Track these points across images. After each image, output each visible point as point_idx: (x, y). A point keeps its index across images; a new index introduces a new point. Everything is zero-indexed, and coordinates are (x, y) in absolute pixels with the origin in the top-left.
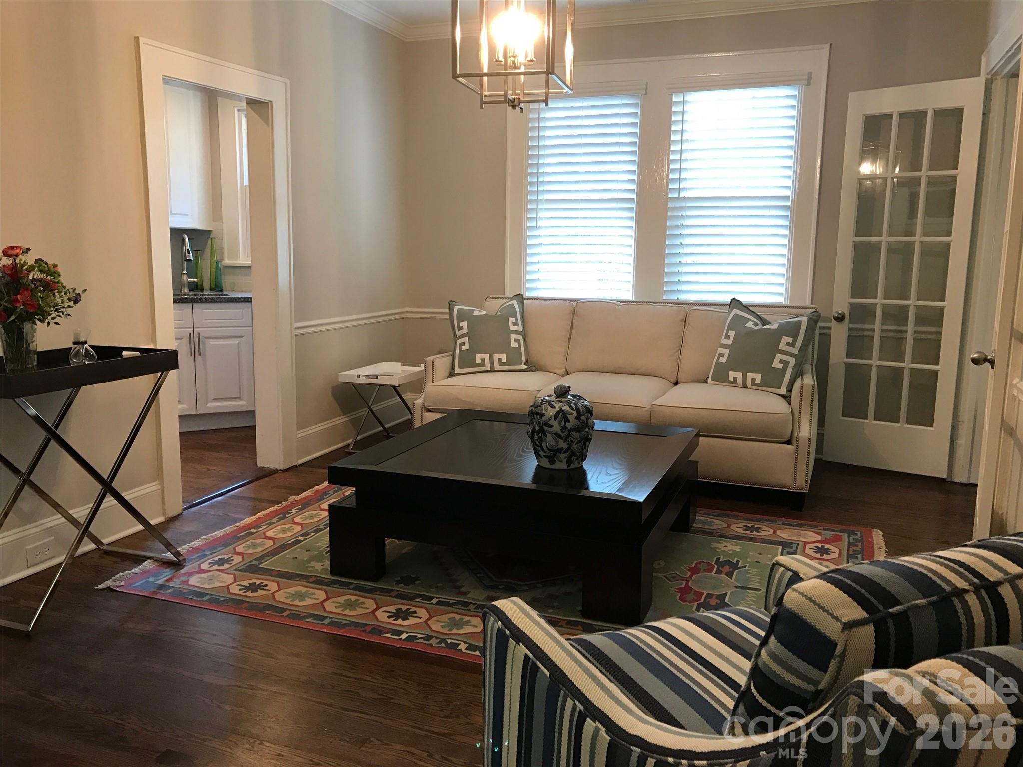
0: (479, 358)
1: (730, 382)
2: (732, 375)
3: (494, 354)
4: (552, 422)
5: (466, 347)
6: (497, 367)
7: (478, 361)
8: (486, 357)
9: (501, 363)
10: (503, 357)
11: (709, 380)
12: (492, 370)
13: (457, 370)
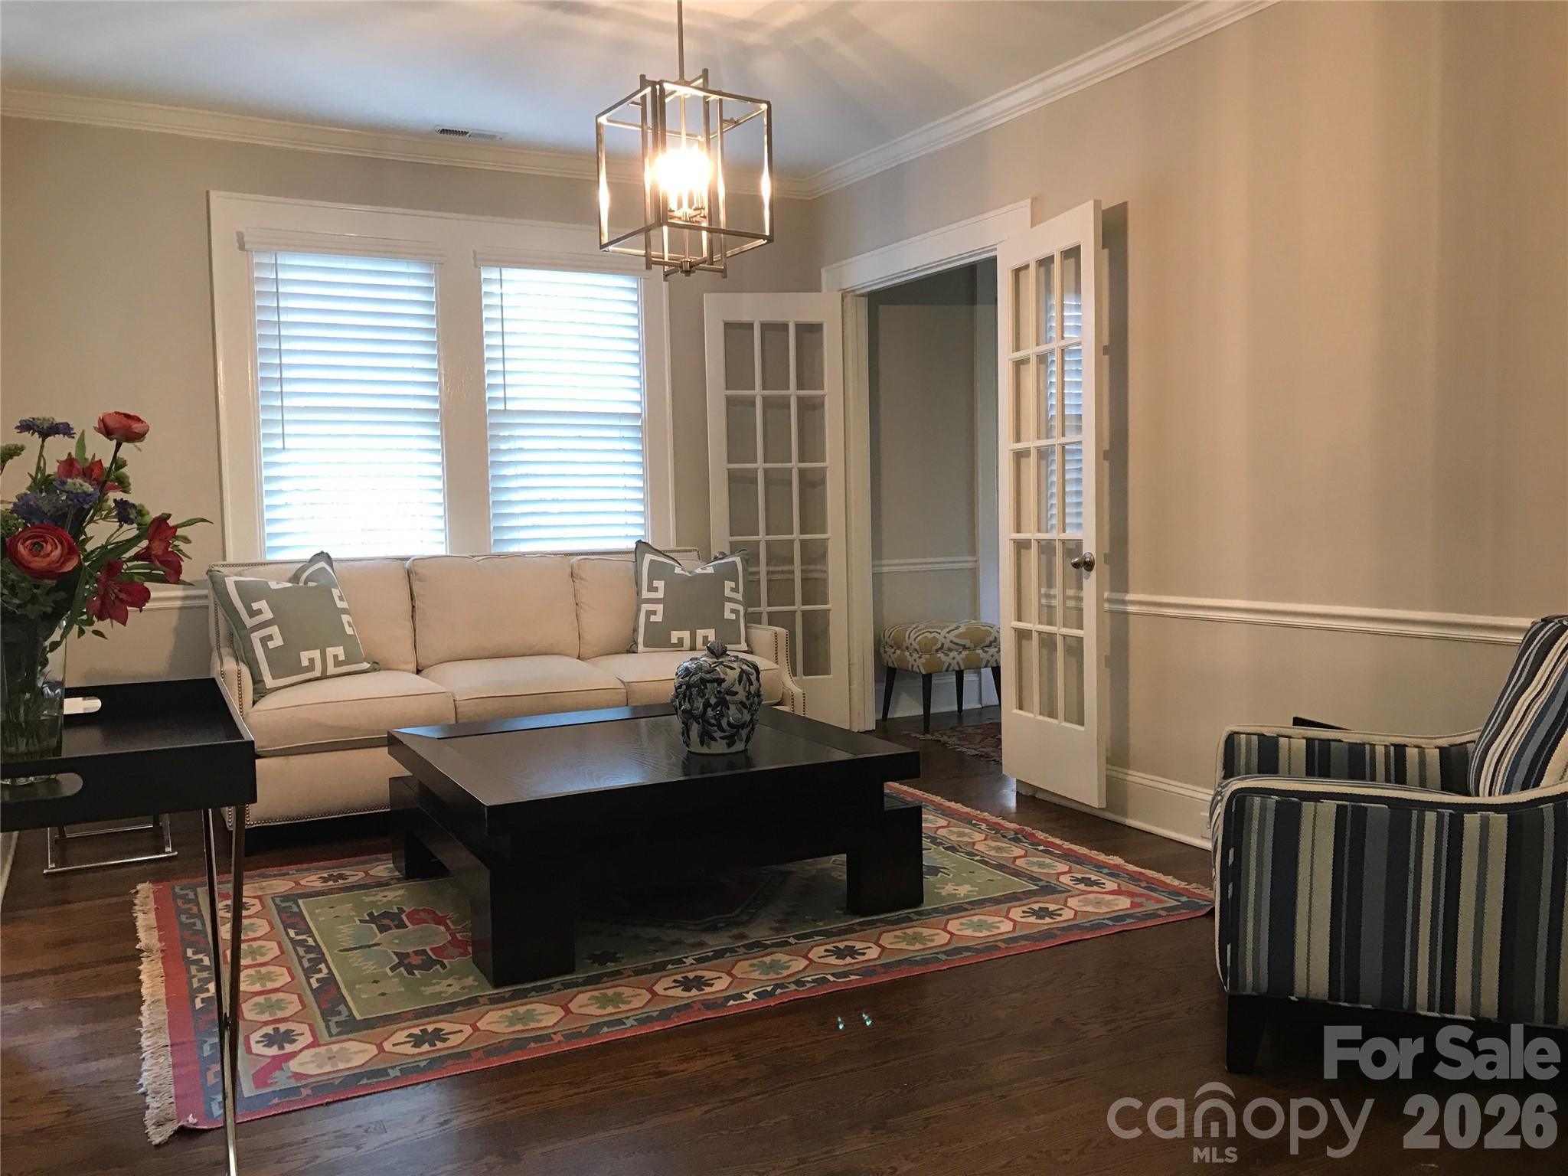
0: (305, 657)
1: (674, 645)
2: (675, 636)
3: (328, 649)
4: (737, 688)
5: (277, 642)
6: (331, 670)
7: (305, 663)
8: (316, 654)
9: (337, 663)
10: (340, 651)
11: (641, 647)
12: (324, 677)
13: (269, 682)
